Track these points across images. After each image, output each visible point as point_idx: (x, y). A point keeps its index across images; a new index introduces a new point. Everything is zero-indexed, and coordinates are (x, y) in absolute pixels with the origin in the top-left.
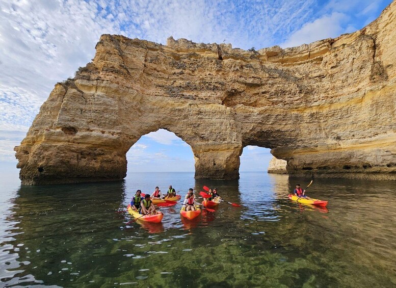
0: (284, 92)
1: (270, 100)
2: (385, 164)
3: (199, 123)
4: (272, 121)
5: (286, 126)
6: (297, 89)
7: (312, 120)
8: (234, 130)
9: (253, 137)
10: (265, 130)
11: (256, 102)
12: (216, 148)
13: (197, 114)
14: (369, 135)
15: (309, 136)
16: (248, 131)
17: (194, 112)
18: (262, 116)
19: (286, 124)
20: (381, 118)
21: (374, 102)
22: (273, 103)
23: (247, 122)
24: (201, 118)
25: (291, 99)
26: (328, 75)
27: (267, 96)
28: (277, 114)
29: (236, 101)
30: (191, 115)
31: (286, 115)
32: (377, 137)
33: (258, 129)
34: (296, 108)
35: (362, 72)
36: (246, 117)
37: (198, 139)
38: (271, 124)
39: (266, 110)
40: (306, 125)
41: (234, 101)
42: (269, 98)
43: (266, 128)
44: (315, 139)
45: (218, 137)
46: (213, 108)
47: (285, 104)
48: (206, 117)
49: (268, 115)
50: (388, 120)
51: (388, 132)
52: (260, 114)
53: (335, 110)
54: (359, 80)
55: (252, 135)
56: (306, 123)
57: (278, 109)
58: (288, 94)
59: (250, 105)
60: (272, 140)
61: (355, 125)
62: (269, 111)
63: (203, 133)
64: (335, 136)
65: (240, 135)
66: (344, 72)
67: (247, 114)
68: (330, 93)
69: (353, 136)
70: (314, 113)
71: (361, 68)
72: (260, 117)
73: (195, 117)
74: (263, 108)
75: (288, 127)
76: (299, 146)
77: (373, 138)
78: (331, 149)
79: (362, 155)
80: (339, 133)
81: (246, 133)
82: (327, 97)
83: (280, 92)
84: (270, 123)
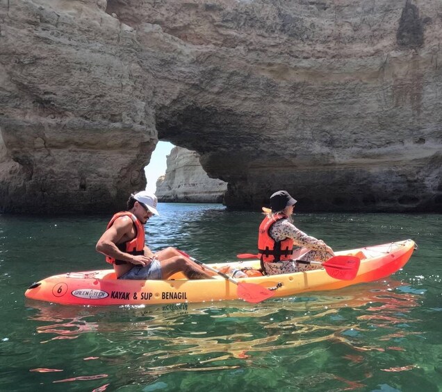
0: (251, 19)
1: (222, 31)
2: (395, 198)
3: (36, 53)
4: (219, 83)
5: (247, 103)
6: (278, 20)
7: (294, 97)
8: (137, 93)
9: (175, 119)
10: (204, 106)
11: (186, 27)
12: (87, 139)
13: (30, 23)
14: (378, 143)
15: (284, 132)
16: (167, 103)
17: (22, 15)
18: (202, 68)
19: (245, 99)
20: (401, 115)
21: (398, 83)
22: (225, 41)
23: (165, 78)
24: (46, 41)
25: (264, 41)
26: (332, 6)
27: (216, 18)
28: (231, 71)
29: (142, 11)
30: (10, 24)
31: (248, 77)
32: (389, 148)
33: (188, 101)
34: (270, 65)
35: (386, 18)
36: (165, 63)
37: (29, 104)
38: (218, 93)
39: (210, 55)
40: (282, 106)
41: (136, 11)
42: (220, 26)
43: (205, 99)
44: (294, 139)
45: (98, 107)
46: (83, 17)
47: (250, 50)
48: (62, 39)
49: (214, 70)
50: (411, 120)
51: (406, 141)
52: (197, 62)
53: (335, 85)
54: (382, 32)
55: (174, 114)
56: (283, 102)
57: (235, 59)
58: (259, 28)
59: (173, 31)
60: (212, 133)
61: (361, 120)
62: (217, 60)
63: (48, 88)
64: (328, 138)
65: (152, 111)
66: (359, 9)
67: (167, 56)
68: (332, 45)
69: (355, 141)
70: (299, 84)
71: (387, 11)
72: (196, 70)
73: (25, 31)
74: (204, 49)
75: (248, 106)
76: (262, 151)
77: (383, 150)
78: (320, 165)
79: (365, 179)
80: (334, 132)
81: (164, 107)
82: (326, 53)
83: (245, 16)
84: (216, 90)
